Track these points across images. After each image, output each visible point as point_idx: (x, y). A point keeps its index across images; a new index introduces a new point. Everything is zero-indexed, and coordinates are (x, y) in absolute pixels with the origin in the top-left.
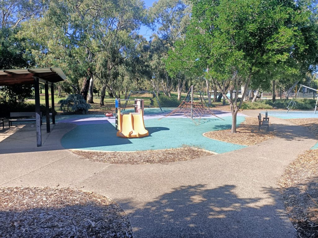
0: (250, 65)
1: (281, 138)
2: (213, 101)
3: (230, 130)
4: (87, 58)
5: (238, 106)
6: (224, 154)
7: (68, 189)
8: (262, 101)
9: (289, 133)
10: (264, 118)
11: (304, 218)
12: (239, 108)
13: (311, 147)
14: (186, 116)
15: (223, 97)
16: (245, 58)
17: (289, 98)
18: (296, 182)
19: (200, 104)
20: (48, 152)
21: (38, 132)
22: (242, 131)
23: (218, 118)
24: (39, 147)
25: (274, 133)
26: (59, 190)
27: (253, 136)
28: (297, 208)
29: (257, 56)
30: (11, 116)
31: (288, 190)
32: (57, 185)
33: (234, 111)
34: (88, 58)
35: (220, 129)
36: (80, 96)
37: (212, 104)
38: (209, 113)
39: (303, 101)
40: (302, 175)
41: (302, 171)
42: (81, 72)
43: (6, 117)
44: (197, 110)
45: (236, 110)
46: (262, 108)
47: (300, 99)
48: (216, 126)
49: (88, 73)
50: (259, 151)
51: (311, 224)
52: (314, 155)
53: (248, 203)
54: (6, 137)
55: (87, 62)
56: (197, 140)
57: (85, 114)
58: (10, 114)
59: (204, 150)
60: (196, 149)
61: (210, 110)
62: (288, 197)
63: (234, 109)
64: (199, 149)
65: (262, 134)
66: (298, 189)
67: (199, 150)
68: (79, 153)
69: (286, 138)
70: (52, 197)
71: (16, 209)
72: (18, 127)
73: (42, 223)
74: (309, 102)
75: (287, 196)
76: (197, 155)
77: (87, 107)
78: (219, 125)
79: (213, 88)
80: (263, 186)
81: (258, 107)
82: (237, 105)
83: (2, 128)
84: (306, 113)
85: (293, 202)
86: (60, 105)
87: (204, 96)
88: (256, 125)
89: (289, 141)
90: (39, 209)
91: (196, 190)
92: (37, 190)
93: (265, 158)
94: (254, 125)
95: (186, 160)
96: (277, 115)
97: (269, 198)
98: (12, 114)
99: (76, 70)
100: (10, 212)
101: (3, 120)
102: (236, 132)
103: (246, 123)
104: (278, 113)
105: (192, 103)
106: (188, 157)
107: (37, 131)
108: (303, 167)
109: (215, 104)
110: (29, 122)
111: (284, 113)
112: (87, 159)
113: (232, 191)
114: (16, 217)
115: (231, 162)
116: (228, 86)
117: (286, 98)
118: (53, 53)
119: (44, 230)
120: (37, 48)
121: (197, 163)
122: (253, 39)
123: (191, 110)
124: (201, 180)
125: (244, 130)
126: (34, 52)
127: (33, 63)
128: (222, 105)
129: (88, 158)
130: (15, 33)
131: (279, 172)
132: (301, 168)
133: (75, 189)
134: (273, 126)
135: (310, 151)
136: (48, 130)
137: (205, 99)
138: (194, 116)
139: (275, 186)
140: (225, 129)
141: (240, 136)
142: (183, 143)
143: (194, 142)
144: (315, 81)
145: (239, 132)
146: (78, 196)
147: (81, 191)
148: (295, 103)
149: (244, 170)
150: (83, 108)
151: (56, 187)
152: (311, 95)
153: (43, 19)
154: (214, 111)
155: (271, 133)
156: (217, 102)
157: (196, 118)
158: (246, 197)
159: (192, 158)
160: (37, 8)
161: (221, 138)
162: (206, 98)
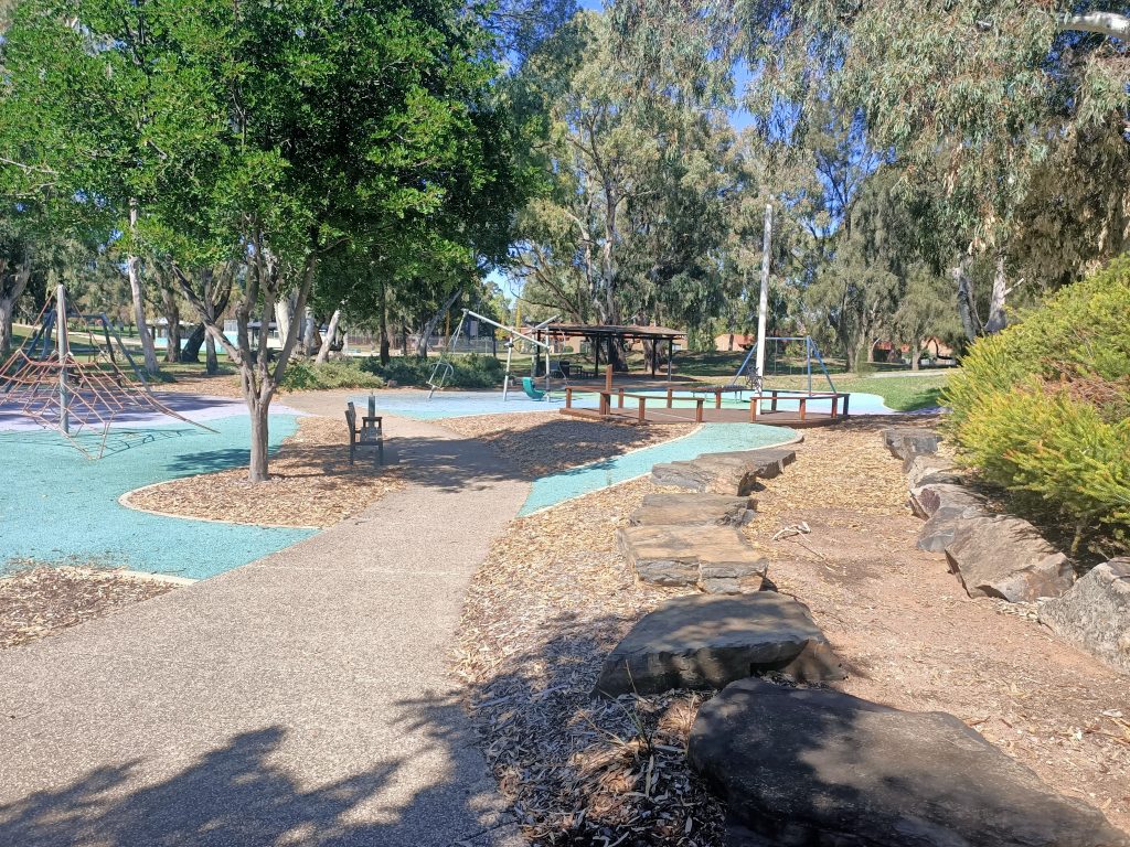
0: (310, 214)
1: (425, 485)
2: (167, 359)
3: (243, 472)
5: (272, 373)
6: (222, 578)
8: (349, 361)
9: (447, 467)
10: (365, 420)
11: (572, 814)
12: (278, 383)
13: (517, 509)
14: (36, 421)
15: (204, 344)
16: (288, 185)
17: (429, 354)
18: (508, 650)
19: (104, 372)
22: (290, 472)
23: (189, 426)
25: (399, 469)
27: (333, 486)
28: (538, 771)
29: (334, 183)
31: (491, 694)
33: (258, 395)
35: (200, 468)
37: (162, 370)
38: (147, 407)
39: (469, 363)
40: (522, 619)
41: (517, 601)
44: (90, 396)
45: (265, 389)
46: (350, 386)
47: (460, 357)
48: (183, 458)
50: (361, 544)
51: (602, 834)
52: (533, 534)
53: (349, 805)
56: (89, 528)
59: (126, 575)
60: (86, 573)
61: (152, 394)
62: (496, 725)
63: (258, 387)
64: (102, 569)
65: (360, 477)
66: (524, 681)
67: (103, 575)
69: (440, 485)
74: (484, 365)
75: (493, 721)
76: (90, 603)
78: (196, 452)
79: (160, 309)
80: (399, 696)
81: (339, 380)
82: (267, 370)
84: (481, 399)
85: (519, 743)
87: (125, 341)
88: (338, 446)
89: (452, 494)
91: (78, 813)
93: (388, 570)
94: (331, 447)
95: (28, 641)
96: (401, 409)
97: (429, 748)
102: (268, 477)
103: (301, 440)
104: (402, 399)
105: (61, 363)
106: (41, 621)
108: (517, 587)
109: (174, 369)
111: (421, 399)
113: (272, 759)
115: (256, 610)
116: (225, 301)
117: (419, 352)
121: (88, 646)
122: (318, 117)
123: (62, 396)
124: (112, 739)
125: (298, 467)
128: (203, 375)
131: (443, 620)
132: (511, 592)
134: (394, 444)
135: (520, 525)
137: (132, 353)
138: (77, 423)
139: (441, 686)
140: (222, 468)
141: (284, 493)
142: (11, 554)
143: (75, 537)
144: (490, 303)
145: (283, 477)
148: (450, 369)
149: (315, 640)
152: (484, 344)
154: (170, 397)
155: (392, 471)
156: (182, 363)
157: (86, 427)
158: (336, 775)
159: (61, 623)
161: (207, 508)
162: (133, 349)
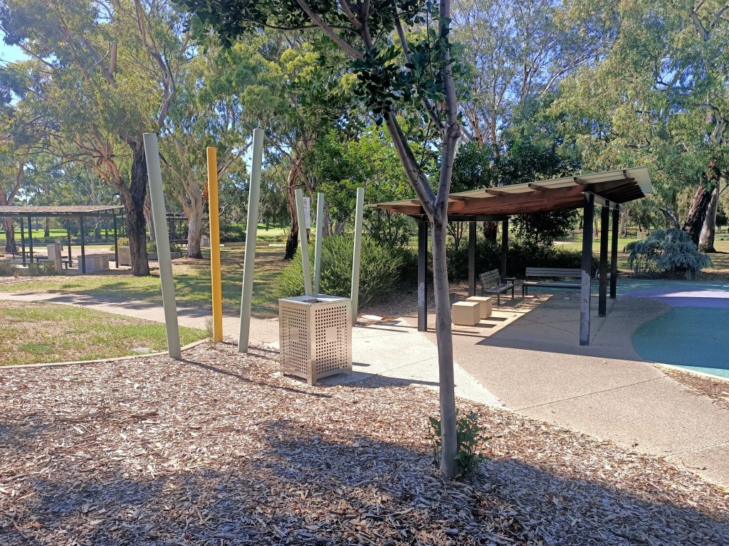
4: (709, 134)
7: (661, 460)
20: (604, 360)
21: (584, 313)
24: (584, 346)
26: (639, 456)
30: (527, 275)
32: (633, 442)
34: (714, 134)
36: (681, 235)
42: (690, 173)
43: (516, 276)
49: (709, 175)
54: (519, 315)
55: (707, 146)
57: (693, 279)
58: (525, 270)
68: (682, 378)
70: (625, 467)
71: (552, 469)
72: (538, 298)
73: (611, 521)
77: (698, 261)
83: (511, 296)
86: (628, 255)
90: (599, 487)
92: (589, 442)
98: (530, 271)
99: (674, 170)
100: (541, 471)
101: (513, 280)
107: (583, 311)
110: (560, 289)
112: (707, 398)
114: (553, 487)
118: (623, 135)
119: (618, 540)
120: (587, 129)
126: (580, 138)
127: (576, 164)
129: (710, 395)
130: (547, 105)
133: (680, 467)
136: (602, 311)
146: (692, 488)
147: (698, 477)
150: (688, 264)
151: (630, 446)
153: (605, 62)
160: (592, 42)
